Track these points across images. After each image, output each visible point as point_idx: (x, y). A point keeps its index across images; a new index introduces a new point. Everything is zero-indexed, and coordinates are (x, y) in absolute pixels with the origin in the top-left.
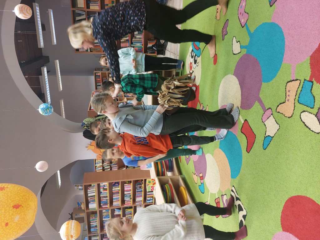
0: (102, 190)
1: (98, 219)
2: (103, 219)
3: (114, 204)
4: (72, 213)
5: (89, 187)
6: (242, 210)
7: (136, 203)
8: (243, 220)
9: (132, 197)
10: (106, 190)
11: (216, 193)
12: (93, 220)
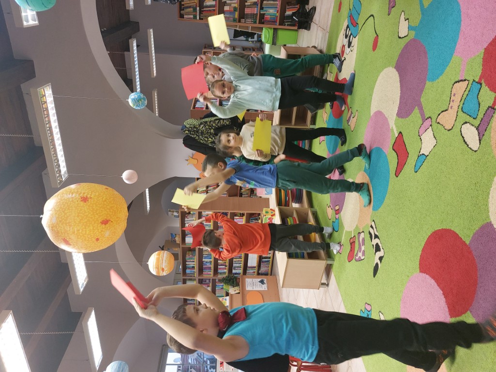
1: (196, 258)
2: (204, 260)
4: (163, 246)
5: (186, 215)
8: (379, 262)
11: (352, 232)
12: (190, 259)
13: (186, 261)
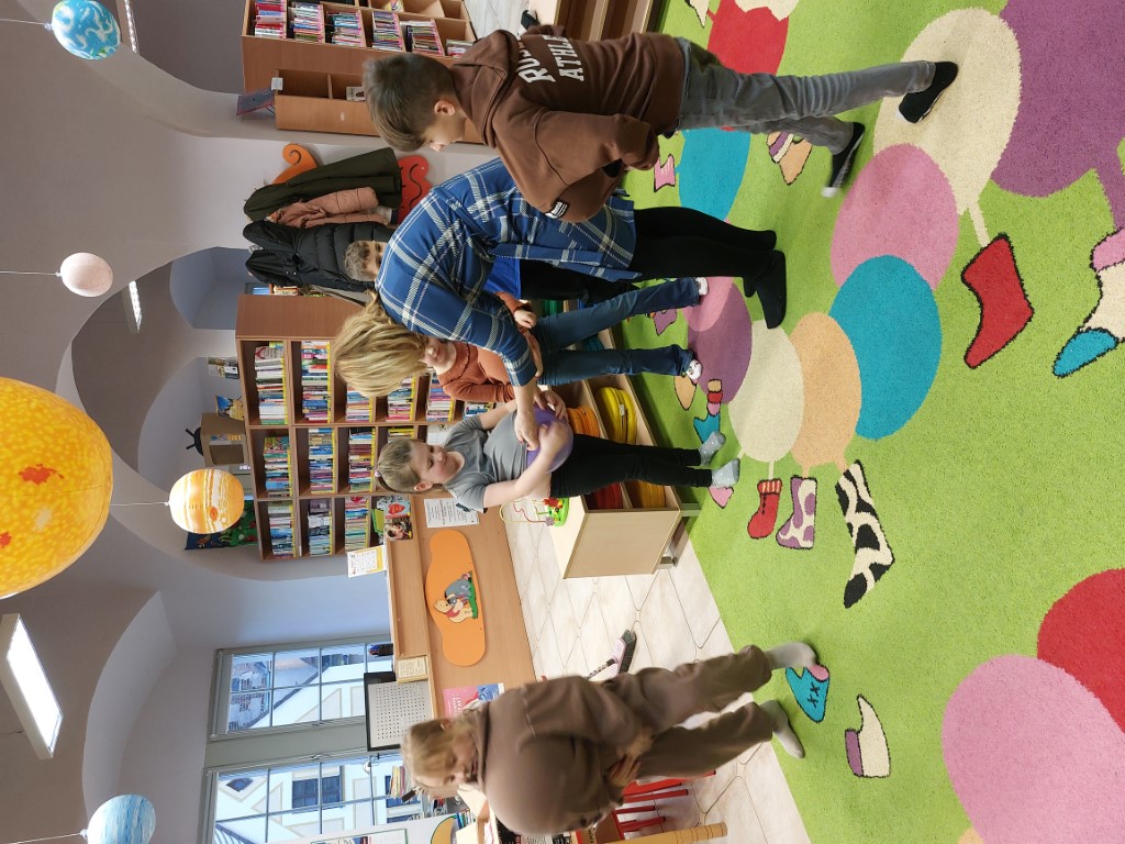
0: (306, 363)
1: (291, 454)
2: (311, 458)
3: (349, 411)
4: (199, 430)
5: (258, 349)
6: (875, 545)
7: (428, 417)
8: (869, 576)
9: (414, 395)
10: (323, 363)
11: (768, 464)
12: (274, 456)
13: (264, 462)
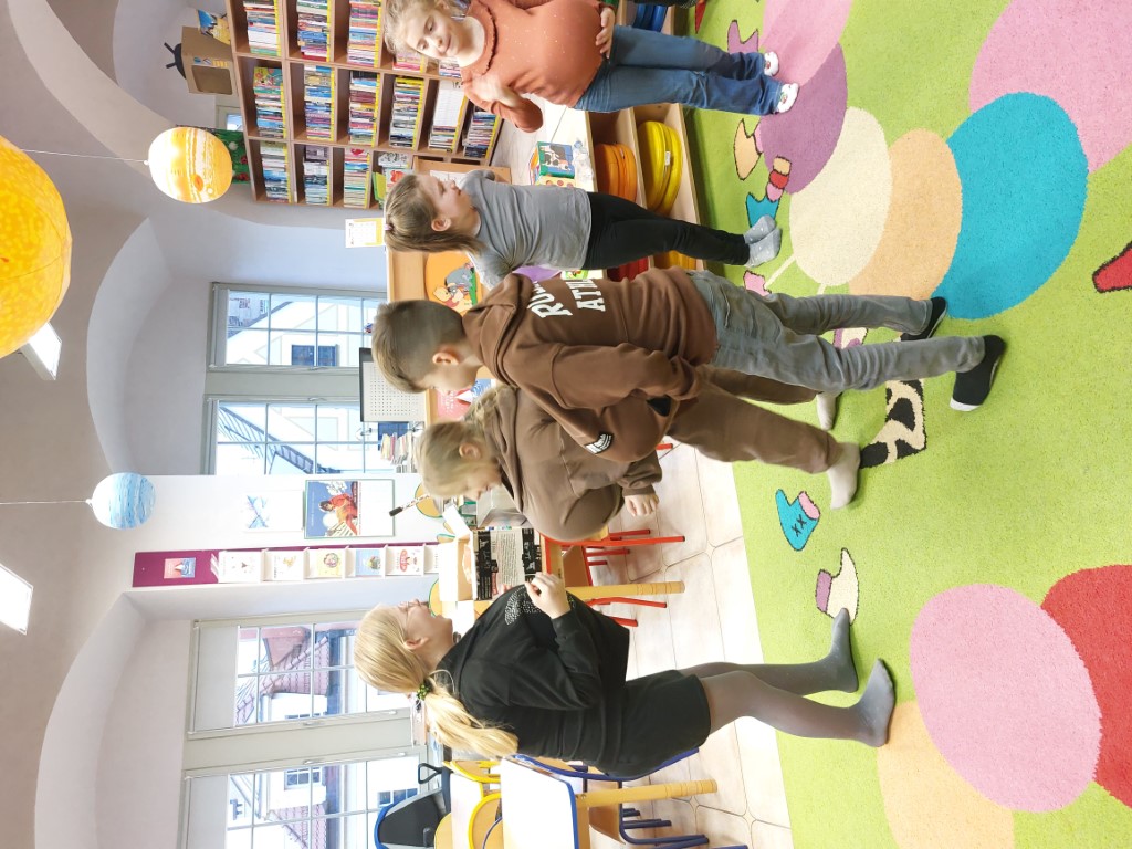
1: (285, 92)
2: (307, 98)
3: (352, 50)
6: (911, 425)
8: (893, 450)
12: (265, 91)
13: (255, 97)
